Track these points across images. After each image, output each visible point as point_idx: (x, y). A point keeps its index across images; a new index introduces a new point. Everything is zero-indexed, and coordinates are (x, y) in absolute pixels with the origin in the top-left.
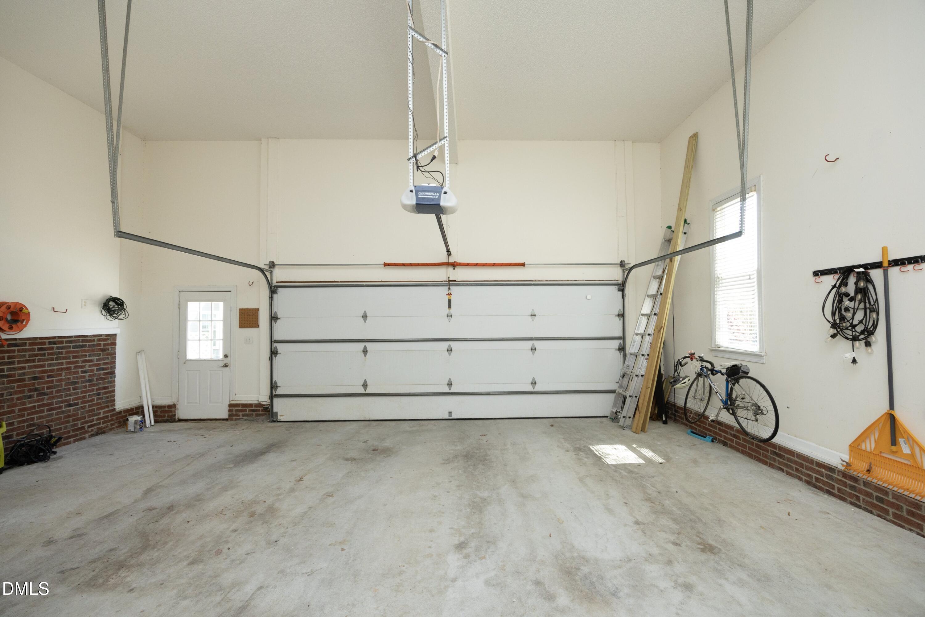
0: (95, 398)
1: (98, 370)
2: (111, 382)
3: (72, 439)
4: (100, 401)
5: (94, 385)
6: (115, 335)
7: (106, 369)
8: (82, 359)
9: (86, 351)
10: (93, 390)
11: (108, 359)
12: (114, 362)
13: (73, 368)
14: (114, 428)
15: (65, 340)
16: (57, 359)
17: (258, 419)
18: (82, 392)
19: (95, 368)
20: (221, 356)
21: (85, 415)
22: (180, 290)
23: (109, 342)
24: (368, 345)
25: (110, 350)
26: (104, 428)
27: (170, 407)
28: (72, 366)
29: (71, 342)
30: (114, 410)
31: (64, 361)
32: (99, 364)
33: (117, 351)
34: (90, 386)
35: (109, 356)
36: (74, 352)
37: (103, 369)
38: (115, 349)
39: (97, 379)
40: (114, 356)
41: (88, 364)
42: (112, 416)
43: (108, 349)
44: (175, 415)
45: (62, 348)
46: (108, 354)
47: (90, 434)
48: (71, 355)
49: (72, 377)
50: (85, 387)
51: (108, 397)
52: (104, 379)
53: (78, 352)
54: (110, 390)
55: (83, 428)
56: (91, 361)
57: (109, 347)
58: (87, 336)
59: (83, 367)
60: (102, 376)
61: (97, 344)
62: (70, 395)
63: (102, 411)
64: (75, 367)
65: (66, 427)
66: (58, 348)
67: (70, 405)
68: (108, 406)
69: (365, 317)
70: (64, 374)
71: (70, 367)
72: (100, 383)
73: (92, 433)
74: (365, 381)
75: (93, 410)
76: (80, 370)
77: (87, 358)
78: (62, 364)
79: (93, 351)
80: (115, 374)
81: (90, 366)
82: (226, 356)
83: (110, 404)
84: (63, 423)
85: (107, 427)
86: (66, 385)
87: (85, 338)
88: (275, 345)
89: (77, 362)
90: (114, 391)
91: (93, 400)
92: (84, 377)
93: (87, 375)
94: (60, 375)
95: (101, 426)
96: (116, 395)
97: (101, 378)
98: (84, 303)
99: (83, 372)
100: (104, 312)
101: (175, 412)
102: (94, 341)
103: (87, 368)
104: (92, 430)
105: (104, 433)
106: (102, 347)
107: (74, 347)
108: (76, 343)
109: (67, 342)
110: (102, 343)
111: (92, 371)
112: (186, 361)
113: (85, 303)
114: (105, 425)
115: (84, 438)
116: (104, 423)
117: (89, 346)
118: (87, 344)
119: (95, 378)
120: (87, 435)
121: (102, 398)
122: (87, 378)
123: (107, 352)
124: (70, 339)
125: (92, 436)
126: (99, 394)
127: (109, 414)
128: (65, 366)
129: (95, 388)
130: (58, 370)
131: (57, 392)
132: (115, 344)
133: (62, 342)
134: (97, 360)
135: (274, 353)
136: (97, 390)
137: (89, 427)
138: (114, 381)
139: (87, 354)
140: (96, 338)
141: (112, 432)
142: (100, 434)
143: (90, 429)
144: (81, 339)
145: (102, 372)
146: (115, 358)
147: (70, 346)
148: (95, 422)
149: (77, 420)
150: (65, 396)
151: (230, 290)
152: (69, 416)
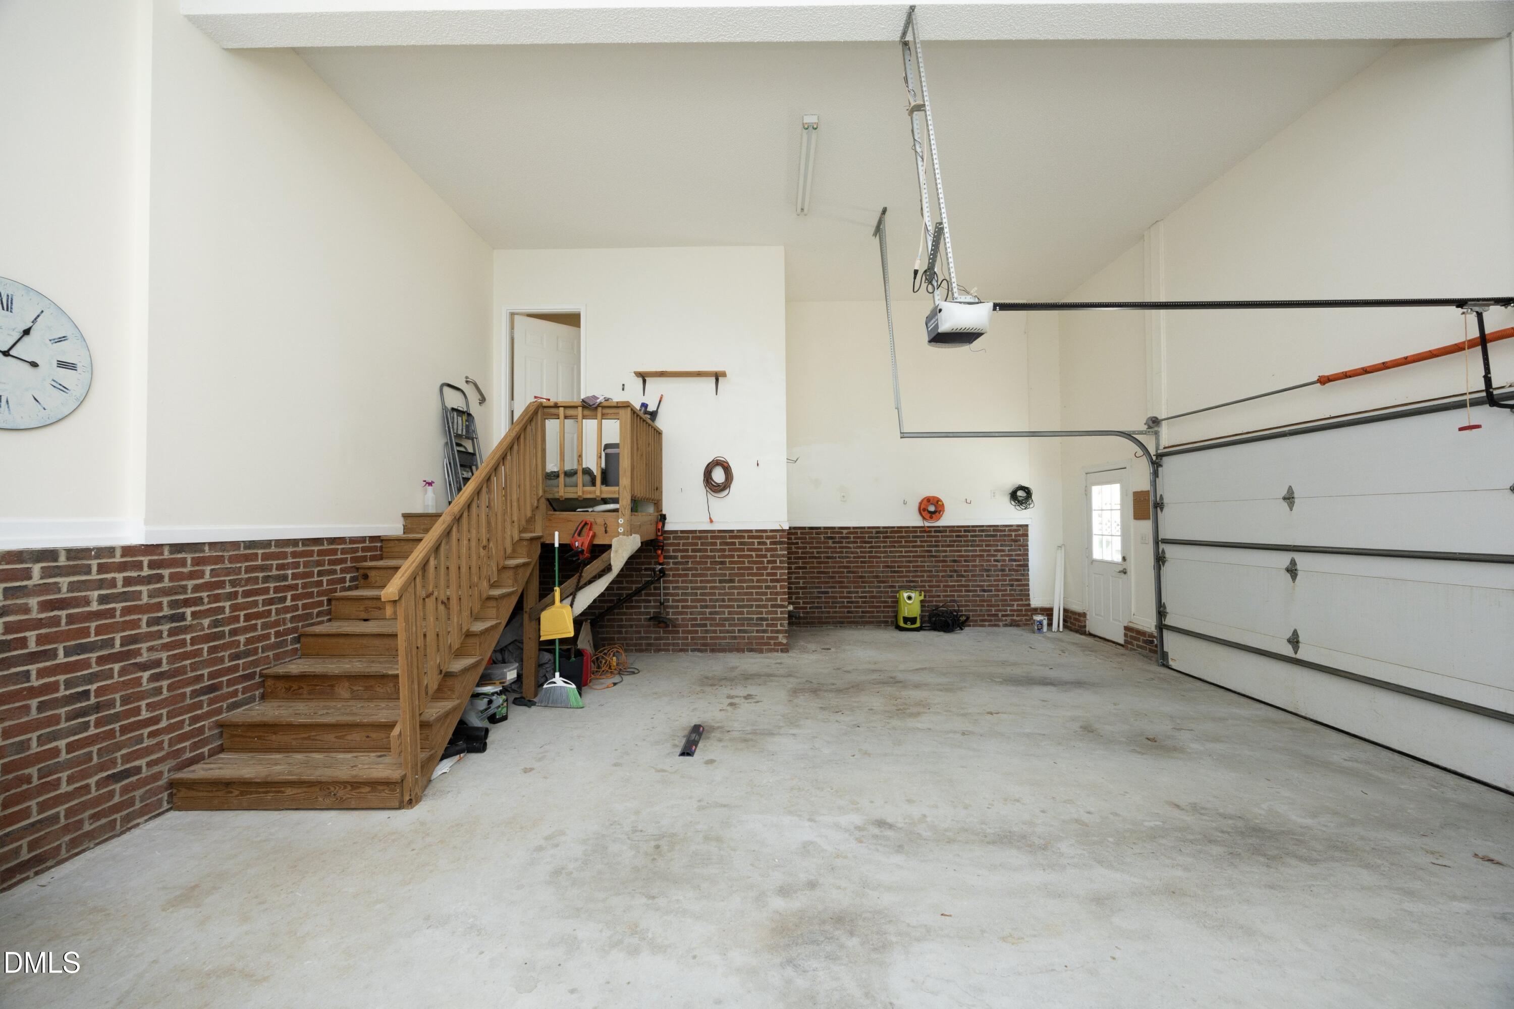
0: (1008, 588)
1: (1011, 560)
2: (1023, 575)
3: (987, 623)
4: (1012, 592)
5: (1007, 575)
6: (1027, 526)
7: (1018, 561)
8: (994, 548)
9: (998, 541)
10: (1005, 580)
11: (1020, 550)
12: (1027, 555)
13: (985, 556)
14: (1029, 624)
15: (977, 529)
16: (972, 546)
17: (1152, 657)
18: (995, 581)
19: (1007, 558)
20: (1118, 558)
21: (999, 603)
22: (1087, 471)
23: (1021, 532)
24: (1299, 558)
25: (1022, 540)
26: (1019, 621)
27: (1079, 614)
28: (985, 554)
29: (983, 531)
30: (1029, 605)
31: (978, 548)
32: (1011, 555)
33: (1029, 543)
34: (1003, 575)
35: (1021, 548)
36: (986, 541)
37: (1015, 560)
38: (1027, 541)
39: (1010, 570)
40: (1026, 548)
41: (1000, 553)
42: (1026, 610)
43: (1020, 540)
44: (1085, 626)
45: (975, 536)
46: (1020, 546)
47: (1004, 623)
48: (984, 543)
49: (985, 564)
50: (998, 575)
51: (1021, 590)
52: (1017, 571)
53: (989, 541)
54: (1023, 583)
55: (997, 615)
56: (1003, 551)
57: (1021, 538)
58: (997, 526)
59: (995, 556)
60: (1014, 567)
61: (1008, 535)
62: (984, 581)
63: (1015, 603)
64: (988, 555)
65: (981, 610)
66: (972, 536)
67: (984, 591)
68: (1022, 600)
69: (1289, 498)
70: (978, 561)
71: (983, 555)
72: (1013, 575)
73: (1007, 623)
74: (1295, 633)
75: (1006, 600)
76: (993, 559)
77: (999, 548)
78: (976, 551)
79: (1005, 541)
80: (1028, 566)
81: (1002, 556)
82: (1124, 559)
83: (1024, 598)
84: (978, 606)
85: (1021, 621)
86: (980, 571)
87: (996, 528)
88: (1162, 546)
89: (989, 551)
90: (1028, 585)
91: (1006, 590)
92: (996, 566)
93: (999, 564)
94: (975, 561)
95: (1015, 618)
96: (1030, 589)
97: (1014, 569)
98: (992, 494)
99: (995, 561)
100: (1013, 503)
101: (1085, 622)
102: (1004, 531)
103: (999, 558)
104: (1006, 620)
105: (1018, 626)
106: (1013, 537)
107: (986, 536)
108: (988, 532)
109: (979, 531)
110: (1013, 534)
111: (1004, 561)
112: (1093, 561)
113: (994, 493)
114: (1019, 618)
115: (998, 626)
116: (1018, 616)
117: (1000, 536)
118: (998, 533)
119: (1007, 569)
120: (1001, 623)
121: (1015, 590)
122: (999, 567)
123: (1019, 543)
124: (982, 529)
125: (1006, 625)
126: (1012, 585)
127: (1024, 608)
128: (978, 553)
129: (1008, 578)
130: (972, 556)
131: (972, 576)
132: (1027, 535)
133: (975, 531)
134: (1009, 551)
135: (1160, 560)
136: (1010, 580)
137: (1003, 616)
138: (1028, 575)
139: (999, 543)
140: (1007, 529)
141: (1026, 627)
142: (1014, 626)
143: (1004, 618)
144: (992, 528)
145: (1014, 563)
146: (1027, 550)
147: (982, 535)
148: (1008, 613)
149: (991, 607)
150: (979, 582)
151: (1124, 467)
152: (984, 601)
